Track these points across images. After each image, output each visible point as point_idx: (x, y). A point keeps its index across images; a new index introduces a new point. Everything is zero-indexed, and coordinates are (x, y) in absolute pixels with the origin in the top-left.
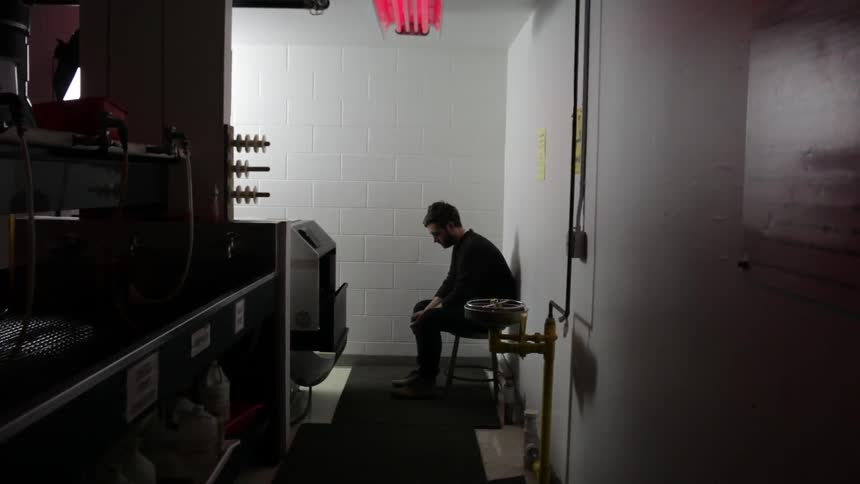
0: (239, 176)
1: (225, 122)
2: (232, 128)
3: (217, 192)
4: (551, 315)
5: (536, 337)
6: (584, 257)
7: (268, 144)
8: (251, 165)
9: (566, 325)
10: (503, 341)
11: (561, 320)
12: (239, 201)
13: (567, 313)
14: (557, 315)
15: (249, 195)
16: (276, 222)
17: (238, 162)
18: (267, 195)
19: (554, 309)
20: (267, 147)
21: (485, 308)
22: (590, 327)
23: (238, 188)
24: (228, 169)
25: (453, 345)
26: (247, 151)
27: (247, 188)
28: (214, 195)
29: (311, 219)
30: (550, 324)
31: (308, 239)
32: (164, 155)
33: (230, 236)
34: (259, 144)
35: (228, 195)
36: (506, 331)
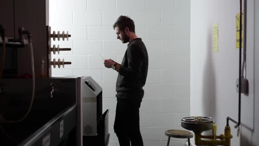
0: (54, 53)
1: (47, 25)
2: (50, 28)
3: (43, 62)
4: (228, 124)
5: (221, 137)
6: (247, 92)
7: (70, 36)
8: (60, 47)
9: (239, 130)
10: (202, 139)
11: (236, 127)
12: (54, 67)
13: (239, 123)
14: (232, 125)
15: (60, 63)
16: (76, 77)
17: (54, 46)
18: (70, 63)
19: (230, 121)
20: (69, 38)
21: (193, 121)
22: (253, 131)
23: (54, 60)
24: (48, 50)
25: (167, 142)
26: (59, 40)
27: (59, 60)
28: (42, 64)
29: (89, 76)
30: (227, 129)
31: (90, 86)
32: (18, 43)
33: (51, 86)
34: (65, 36)
35: (49, 64)
36: (203, 134)
